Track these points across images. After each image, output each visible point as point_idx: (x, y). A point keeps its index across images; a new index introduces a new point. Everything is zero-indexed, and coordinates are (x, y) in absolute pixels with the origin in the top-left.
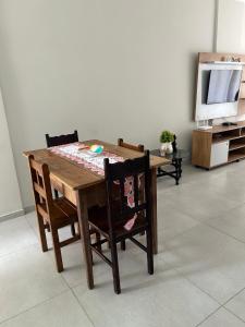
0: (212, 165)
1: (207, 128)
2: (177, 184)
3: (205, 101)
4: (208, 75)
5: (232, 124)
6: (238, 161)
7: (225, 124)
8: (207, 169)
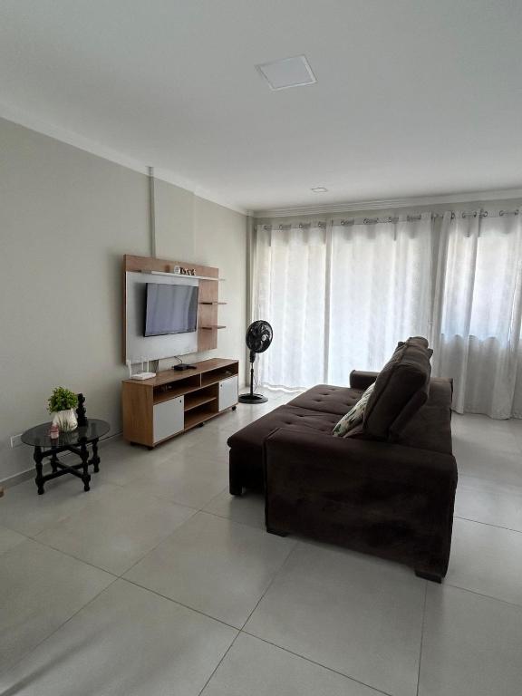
0: (157, 439)
1: (146, 375)
2: (87, 489)
3: (143, 332)
4: (143, 291)
5: (189, 367)
6: (201, 425)
7: (178, 369)
8: (150, 448)
